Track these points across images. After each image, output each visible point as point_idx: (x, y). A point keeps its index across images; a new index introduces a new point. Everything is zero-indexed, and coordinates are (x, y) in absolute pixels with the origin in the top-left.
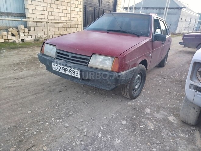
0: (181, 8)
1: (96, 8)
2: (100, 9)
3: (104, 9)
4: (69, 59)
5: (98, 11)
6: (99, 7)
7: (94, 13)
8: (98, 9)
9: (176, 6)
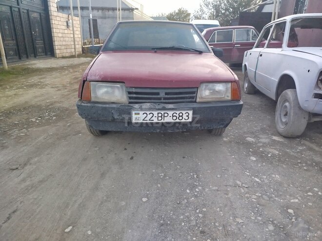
0: (132, 10)
1: (13, 9)
2: (22, 10)
3: (28, 10)
4: (160, 99)
5: (17, 14)
6: (18, 5)
7: (10, 17)
8: (17, 10)
9: (126, 7)
